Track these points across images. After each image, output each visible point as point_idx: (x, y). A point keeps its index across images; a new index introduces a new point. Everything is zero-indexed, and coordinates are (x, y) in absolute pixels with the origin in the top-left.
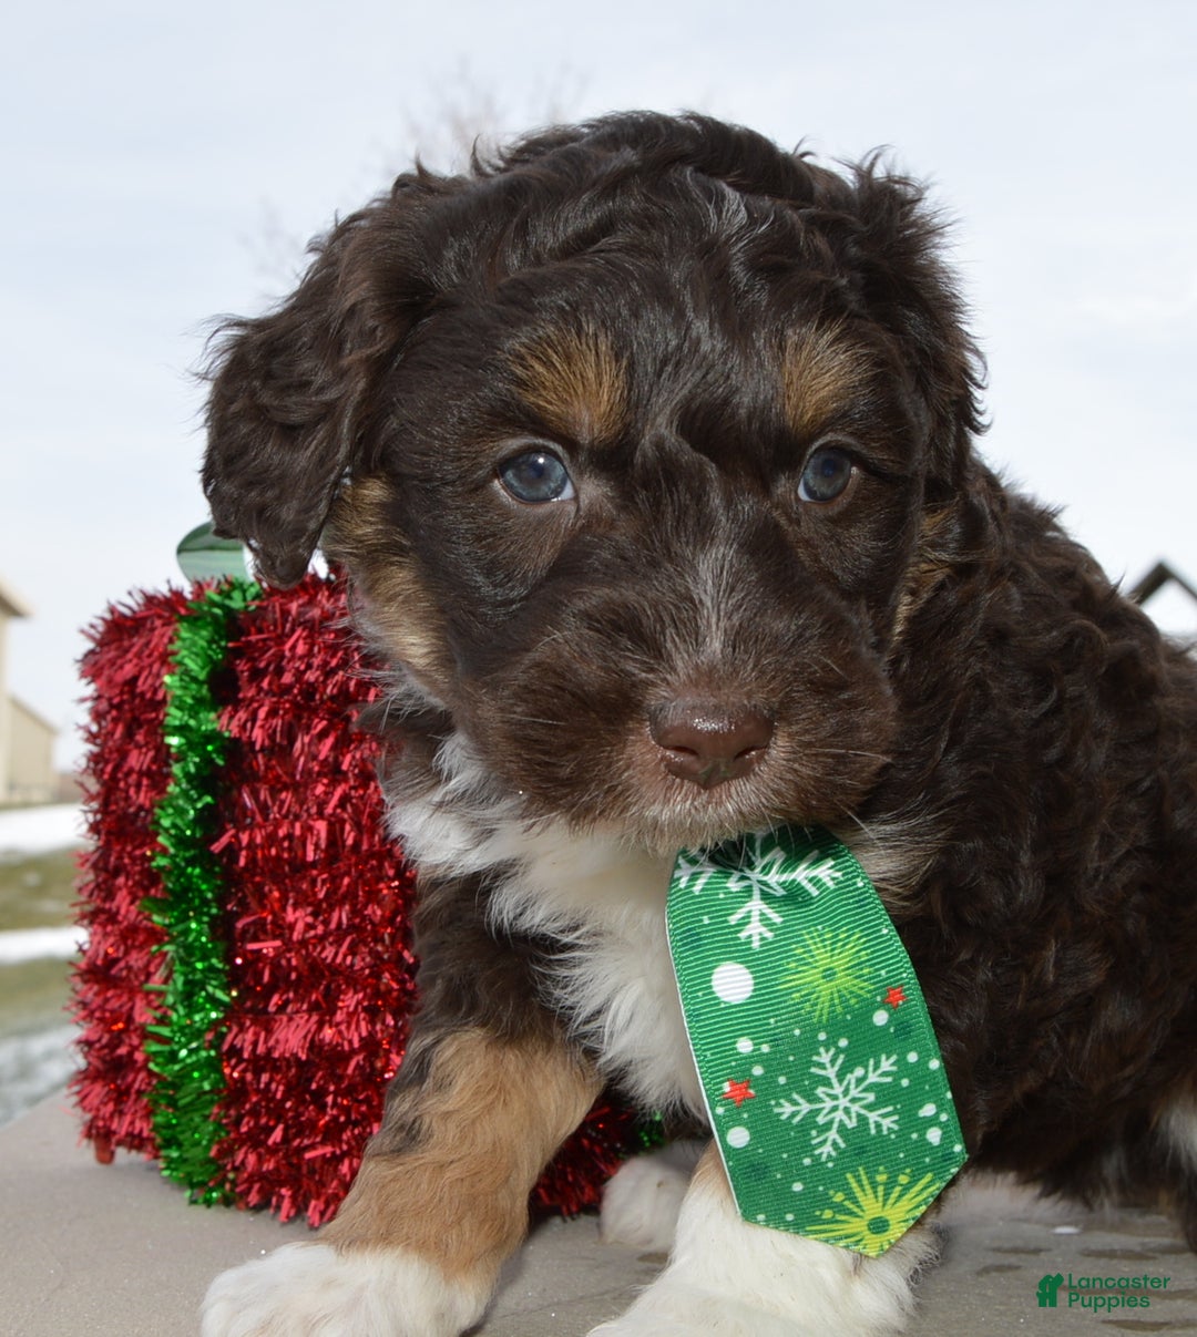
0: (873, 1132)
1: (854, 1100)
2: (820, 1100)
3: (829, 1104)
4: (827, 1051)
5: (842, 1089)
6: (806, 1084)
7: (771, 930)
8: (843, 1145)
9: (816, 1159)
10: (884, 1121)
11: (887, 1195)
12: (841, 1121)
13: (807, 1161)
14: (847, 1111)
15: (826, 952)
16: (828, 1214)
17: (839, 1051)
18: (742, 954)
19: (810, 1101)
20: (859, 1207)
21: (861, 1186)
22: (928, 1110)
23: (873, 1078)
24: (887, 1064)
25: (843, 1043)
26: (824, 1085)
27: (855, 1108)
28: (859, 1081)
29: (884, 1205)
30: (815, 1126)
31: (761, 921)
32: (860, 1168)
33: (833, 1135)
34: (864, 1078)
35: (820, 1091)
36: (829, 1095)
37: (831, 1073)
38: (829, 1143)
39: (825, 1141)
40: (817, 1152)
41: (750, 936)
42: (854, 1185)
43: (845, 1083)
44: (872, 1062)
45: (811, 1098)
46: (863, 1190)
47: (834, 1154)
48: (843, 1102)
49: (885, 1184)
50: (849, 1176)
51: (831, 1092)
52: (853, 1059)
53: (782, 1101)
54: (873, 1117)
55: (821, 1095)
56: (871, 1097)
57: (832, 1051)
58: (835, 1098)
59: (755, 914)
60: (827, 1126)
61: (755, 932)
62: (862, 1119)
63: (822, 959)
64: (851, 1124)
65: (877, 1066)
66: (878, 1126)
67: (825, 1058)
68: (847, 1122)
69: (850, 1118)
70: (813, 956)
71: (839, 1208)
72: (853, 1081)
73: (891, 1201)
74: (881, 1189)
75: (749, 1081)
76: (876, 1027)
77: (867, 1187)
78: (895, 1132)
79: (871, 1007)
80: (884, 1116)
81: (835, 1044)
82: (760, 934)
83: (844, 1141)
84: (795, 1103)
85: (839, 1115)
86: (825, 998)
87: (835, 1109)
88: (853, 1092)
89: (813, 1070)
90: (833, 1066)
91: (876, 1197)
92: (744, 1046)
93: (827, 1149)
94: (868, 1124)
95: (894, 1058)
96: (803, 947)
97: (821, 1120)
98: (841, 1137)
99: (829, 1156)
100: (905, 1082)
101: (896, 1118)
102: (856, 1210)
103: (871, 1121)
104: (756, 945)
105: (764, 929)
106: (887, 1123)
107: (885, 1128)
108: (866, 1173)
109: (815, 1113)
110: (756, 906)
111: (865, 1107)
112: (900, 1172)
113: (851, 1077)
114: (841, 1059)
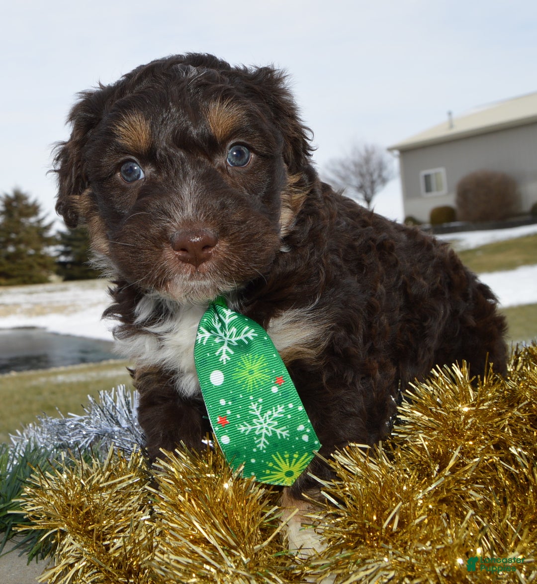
0: (279, 437)
1: (269, 425)
2: (255, 425)
3: (259, 426)
4: (254, 404)
5: (263, 420)
6: (248, 418)
7: (230, 357)
8: (268, 443)
9: (258, 449)
11: (290, 462)
12: (265, 433)
13: (255, 450)
14: (267, 429)
15: (250, 364)
16: (268, 472)
17: (259, 404)
18: (220, 367)
20: (280, 468)
21: (279, 459)
22: (301, 428)
23: (275, 415)
24: (280, 409)
25: (260, 400)
26: (256, 418)
27: (270, 428)
28: (270, 416)
29: (290, 466)
30: (255, 435)
31: (226, 354)
32: (277, 453)
33: (263, 439)
34: (272, 415)
35: (254, 421)
37: (258, 413)
38: (262, 442)
39: (260, 441)
40: (258, 446)
41: (223, 360)
42: (276, 459)
43: (264, 417)
44: (274, 408)
45: (252, 424)
46: (280, 461)
47: (265, 447)
48: (265, 425)
49: (289, 458)
50: (273, 456)
51: (259, 421)
52: (266, 407)
53: (240, 425)
54: (278, 431)
55: (255, 423)
56: (276, 423)
58: (261, 423)
59: (224, 351)
60: (260, 436)
61: (224, 358)
62: (274, 432)
63: (249, 367)
64: (270, 434)
65: (276, 410)
66: (281, 435)
67: (254, 407)
68: (267, 433)
69: (269, 432)
70: (245, 366)
71: (271, 469)
73: (293, 464)
74: (287, 460)
76: (273, 394)
77: (281, 460)
78: (288, 437)
79: (271, 386)
80: (283, 431)
81: (257, 401)
82: (226, 359)
83: (268, 441)
84: (245, 426)
86: (251, 383)
87: (262, 428)
88: (268, 421)
89: (250, 412)
90: (258, 410)
91: (286, 463)
92: (223, 402)
93: (262, 445)
94: (276, 434)
95: (283, 406)
96: (241, 363)
97: (257, 433)
98: (266, 439)
99: (263, 447)
100: (289, 416)
101: (288, 431)
102: (279, 469)
103: (278, 433)
104: (224, 362)
105: (227, 357)
106: (284, 434)
107: (284, 436)
108: (280, 454)
109: (254, 430)
110: (225, 348)
111: (273, 427)
112: (294, 453)
113: (266, 415)
114: (261, 407)
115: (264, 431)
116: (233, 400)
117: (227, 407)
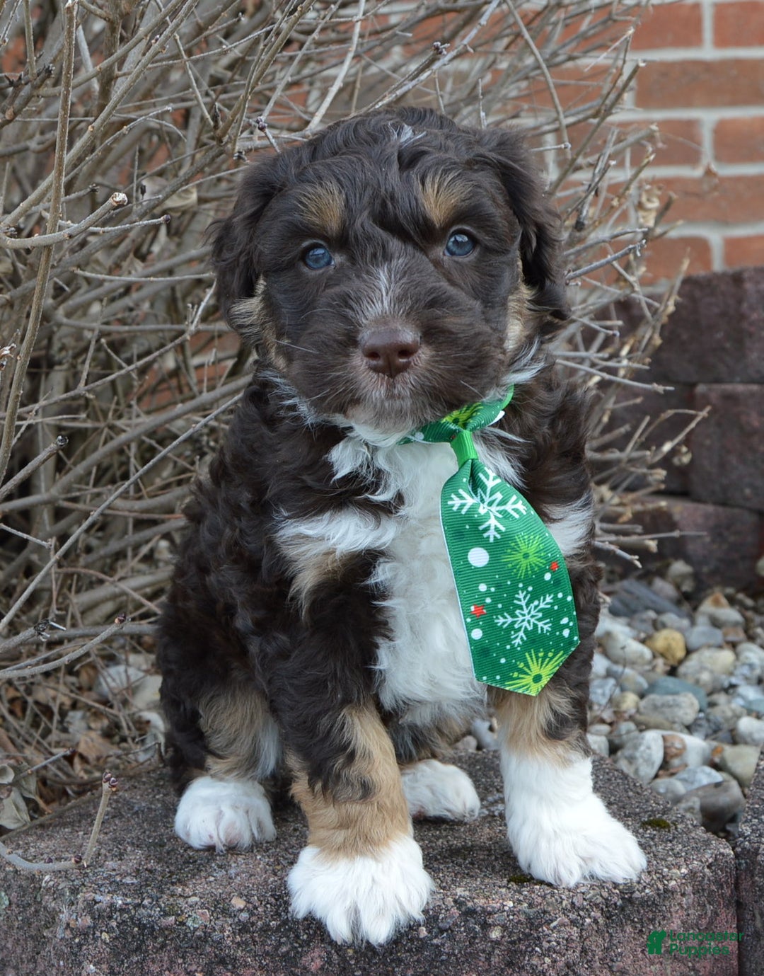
0: (540, 632)
1: (532, 617)
2: (517, 617)
3: (521, 618)
4: (522, 592)
5: (528, 611)
6: (511, 608)
7: (499, 534)
8: (525, 639)
9: (512, 646)
11: (542, 663)
12: (526, 627)
13: (508, 647)
14: (529, 622)
16: (516, 675)
17: (528, 592)
18: (485, 545)
20: (530, 670)
21: (532, 659)
22: (565, 620)
23: (542, 606)
25: (530, 589)
26: (520, 609)
27: (533, 620)
28: (536, 607)
29: (541, 668)
30: (514, 629)
31: (495, 529)
32: (532, 650)
33: (521, 633)
34: (538, 606)
35: (517, 612)
36: (521, 614)
37: (523, 603)
38: (519, 638)
39: (517, 637)
40: (513, 642)
41: (489, 536)
42: (529, 658)
43: (529, 608)
44: (542, 598)
45: (513, 616)
46: (532, 661)
47: (521, 643)
48: (528, 617)
49: (542, 658)
50: (527, 654)
51: (522, 612)
52: (534, 596)
53: (499, 616)
54: (540, 624)
55: (518, 614)
56: (540, 615)
57: (525, 592)
58: (524, 615)
59: (492, 526)
60: (519, 629)
62: (535, 626)
64: (530, 628)
65: (544, 600)
66: (542, 629)
68: (528, 627)
69: (530, 625)
70: (519, 547)
71: (521, 671)
72: (533, 607)
73: (544, 666)
74: (540, 660)
75: (484, 606)
76: (545, 581)
77: (534, 659)
78: (549, 632)
79: (544, 571)
80: (545, 624)
81: (527, 589)
82: (494, 536)
83: (526, 637)
84: (505, 618)
85: (525, 624)
86: (524, 567)
87: (523, 621)
88: (533, 613)
89: (515, 601)
90: (524, 600)
91: (538, 664)
92: (483, 587)
93: (518, 641)
94: (538, 628)
95: (552, 596)
96: (516, 544)
97: (516, 626)
98: (525, 634)
99: (519, 644)
100: (556, 608)
101: (550, 625)
102: (528, 672)
103: (539, 626)
104: (491, 540)
105: (496, 533)
106: (546, 627)
107: (545, 630)
108: (535, 652)
109: (514, 623)
110: (493, 522)
111: (537, 620)
112: (550, 651)
113: (532, 605)
114: (529, 596)
116: (498, 586)
117: (488, 594)
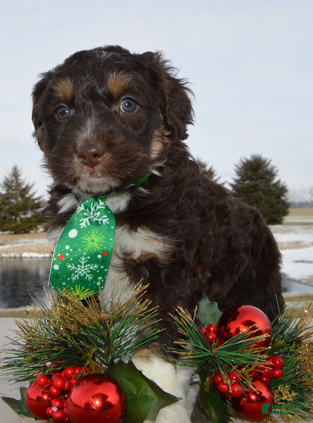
0: (86, 278)
1: (85, 271)
2: (78, 268)
3: (79, 269)
4: (84, 258)
5: (84, 267)
6: (76, 263)
7: (86, 226)
8: (78, 279)
10: (90, 277)
11: (82, 291)
12: (80, 274)
13: (69, 279)
14: (82, 272)
15: (94, 236)
17: (87, 259)
18: (78, 229)
19: (75, 267)
20: (76, 292)
21: (78, 288)
22: (100, 278)
23: (91, 268)
24: (96, 266)
25: (89, 258)
26: (80, 265)
27: (84, 272)
28: (88, 267)
29: (81, 293)
31: (85, 223)
32: (80, 285)
33: (77, 276)
34: (90, 267)
35: (79, 266)
36: (80, 267)
37: (83, 263)
38: (75, 277)
39: (75, 276)
40: (72, 278)
41: (81, 226)
42: (76, 287)
43: (85, 266)
44: (93, 264)
45: (76, 266)
46: (78, 289)
47: (75, 280)
48: (83, 270)
49: (83, 289)
50: (76, 285)
51: (81, 267)
52: (89, 262)
53: (69, 264)
54: (87, 275)
55: (79, 267)
56: (89, 271)
57: (85, 258)
58: (81, 268)
59: (85, 221)
60: (77, 274)
61: (83, 224)
62: (85, 275)
63: (93, 237)
64: (82, 275)
65: (94, 266)
66: (88, 278)
68: (81, 274)
69: (82, 274)
70: (91, 235)
72: (87, 267)
73: (83, 293)
74: (82, 290)
75: (65, 256)
76: (97, 258)
77: (79, 289)
78: (91, 280)
79: (99, 253)
80: (90, 276)
81: (87, 257)
82: (84, 226)
83: (79, 278)
84: (72, 266)
86: (89, 246)
87: (80, 271)
88: (86, 269)
89: (79, 260)
90: (84, 261)
91: (80, 291)
92: (67, 247)
93: (74, 278)
94: (86, 276)
95: (98, 266)
96: (90, 232)
97: (76, 272)
98: (79, 277)
99: (74, 280)
100: (98, 271)
101: (92, 277)
103: (87, 276)
104: (82, 228)
105: (85, 225)
106: (90, 278)
107: (89, 279)
108: (80, 286)
109: (75, 270)
110: (86, 220)
111: (87, 273)
112: (88, 288)
113: (87, 266)
114: (87, 261)
115: (80, 272)
116: (74, 249)
117: (68, 251)
